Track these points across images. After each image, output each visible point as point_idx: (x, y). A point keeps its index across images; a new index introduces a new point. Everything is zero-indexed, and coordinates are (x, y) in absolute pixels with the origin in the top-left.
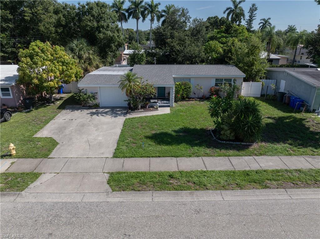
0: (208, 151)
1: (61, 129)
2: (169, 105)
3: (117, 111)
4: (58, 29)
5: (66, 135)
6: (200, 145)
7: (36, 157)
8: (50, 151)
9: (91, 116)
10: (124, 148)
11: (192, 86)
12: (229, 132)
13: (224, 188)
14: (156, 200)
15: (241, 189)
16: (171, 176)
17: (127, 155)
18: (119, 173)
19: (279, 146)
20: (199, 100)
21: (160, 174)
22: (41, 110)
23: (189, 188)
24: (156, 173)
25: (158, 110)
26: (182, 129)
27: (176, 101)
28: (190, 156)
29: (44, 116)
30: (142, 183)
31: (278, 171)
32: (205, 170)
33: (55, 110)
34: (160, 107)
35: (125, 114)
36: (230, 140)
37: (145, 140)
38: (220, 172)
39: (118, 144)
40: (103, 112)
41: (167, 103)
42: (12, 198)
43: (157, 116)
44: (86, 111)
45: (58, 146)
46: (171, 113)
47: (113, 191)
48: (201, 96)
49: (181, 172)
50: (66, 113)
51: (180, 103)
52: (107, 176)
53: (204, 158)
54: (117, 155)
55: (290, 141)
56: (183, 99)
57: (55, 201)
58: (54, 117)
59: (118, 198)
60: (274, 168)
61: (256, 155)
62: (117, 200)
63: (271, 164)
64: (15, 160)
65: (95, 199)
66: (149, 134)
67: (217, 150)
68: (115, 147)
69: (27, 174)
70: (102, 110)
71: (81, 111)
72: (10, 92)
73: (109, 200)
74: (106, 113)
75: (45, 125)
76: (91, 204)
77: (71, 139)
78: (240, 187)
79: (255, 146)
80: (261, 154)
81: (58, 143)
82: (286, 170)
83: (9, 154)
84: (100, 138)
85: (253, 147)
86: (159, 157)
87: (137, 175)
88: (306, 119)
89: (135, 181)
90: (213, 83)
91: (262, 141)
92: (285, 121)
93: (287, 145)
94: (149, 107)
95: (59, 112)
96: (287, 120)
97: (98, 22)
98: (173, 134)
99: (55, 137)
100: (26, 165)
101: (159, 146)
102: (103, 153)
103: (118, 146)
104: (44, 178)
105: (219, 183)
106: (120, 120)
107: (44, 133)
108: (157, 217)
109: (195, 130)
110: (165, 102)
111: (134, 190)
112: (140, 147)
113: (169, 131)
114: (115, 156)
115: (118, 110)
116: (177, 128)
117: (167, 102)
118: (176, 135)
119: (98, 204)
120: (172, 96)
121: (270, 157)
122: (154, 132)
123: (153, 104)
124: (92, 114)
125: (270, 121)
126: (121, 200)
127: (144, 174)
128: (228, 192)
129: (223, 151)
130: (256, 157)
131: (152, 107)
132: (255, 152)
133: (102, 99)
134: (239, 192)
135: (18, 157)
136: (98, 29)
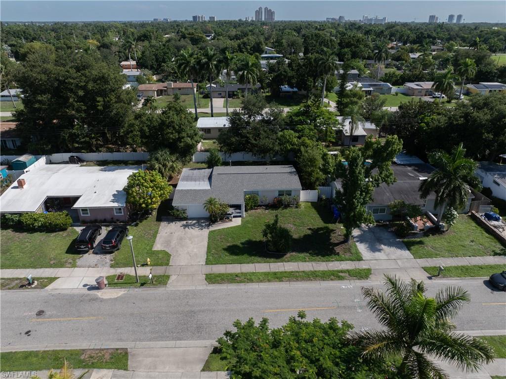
0: (259, 259)
1: (168, 242)
2: (241, 215)
3: (202, 223)
4: (143, 139)
5: (173, 248)
6: (255, 255)
7: (162, 266)
8: (168, 260)
9: (184, 228)
10: (211, 257)
11: (259, 199)
12: (272, 247)
13: (261, 281)
14: (229, 288)
15: (269, 282)
16: (237, 276)
17: (213, 263)
18: (210, 274)
19: (302, 255)
20: (264, 207)
21: (231, 275)
22: (144, 222)
23: (244, 282)
24: (229, 274)
25: (232, 221)
26: (247, 241)
27: (246, 211)
28: (249, 263)
29: (150, 230)
30: (223, 280)
31: (292, 272)
32: (255, 271)
33: (155, 223)
34: (234, 217)
35: (208, 226)
36: (273, 251)
37: (223, 251)
38: (262, 273)
39: (207, 255)
40: (192, 224)
41: (239, 213)
42: (164, 289)
43: (231, 228)
44: (179, 224)
45: (172, 257)
46: (241, 225)
47: (209, 284)
48: (267, 203)
49: (242, 273)
50: (165, 226)
51: (249, 212)
52: (204, 276)
53: (256, 264)
54: (208, 262)
55: (310, 252)
56: (251, 209)
57: (184, 289)
58: (158, 231)
59: (211, 287)
60: (291, 270)
61: (286, 262)
62: (211, 288)
63: (291, 267)
64: (151, 267)
65: (201, 288)
66: (225, 247)
67: (265, 259)
68: (206, 257)
69: (163, 276)
70: (190, 222)
71: (176, 223)
72: (122, 211)
73: (208, 288)
74: (194, 225)
75: (155, 239)
76: (200, 290)
77: (177, 251)
78: (269, 281)
79: (288, 255)
80: (288, 261)
81: (170, 255)
82: (297, 272)
83: (145, 263)
84: (195, 250)
85: (286, 256)
86: (231, 264)
87: (220, 275)
88: (335, 230)
89: (219, 279)
90: (277, 194)
91: (293, 252)
92: (320, 232)
93: (308, 254)
94: (225, 219)
95: (159, 225)
96: (322, 232)
97: (179, 132)
98: (241, 246)
99: (167, 250)
100: (160, 271)
101: (231, 256)
102: (199, 262)
103: (207, 257)
104: (173, 278)
105: (259, 279)
106: (206, 232)
107: (158, 246)
108: (229, 295)
109: (256, 242)
110: (238, 211)
111: (218, 283)
112: (220, 257)
113: (238, 243)
114: (207, 263)
115: (202, 221)
116: (243, 240)
117: (240, 211)
118: (243, 247)
119: (203, 290)
120: (243, 209)
121: (293, 263)
122: (229, 244)
123: (229, 216)
124: (185, 226)
125: (309, 232)
126: (213, 288)
127: (223, 274)
128: (262, 284)
129: (268, 259)
130: (285, 263)
131: (228, 218)
132: (286, 260)
133: (190, 213)
134: (267, 283)
135: (151, 265)
136: (180, 139)
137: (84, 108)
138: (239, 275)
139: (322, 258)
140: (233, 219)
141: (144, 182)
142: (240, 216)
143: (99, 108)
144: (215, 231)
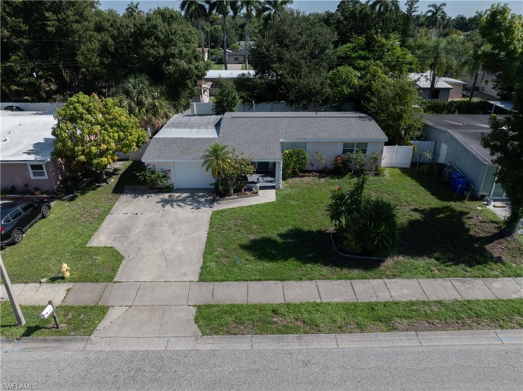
0: (325, 270)
1: (124, 232)
2: (274, 184)
3: (199, 197)
4: (105, 59)
5: (131, 243)
6: (314, 261)
7: (97, 281)
8: (114, 270)
9: (163, 206)
10: (213, 265)
11: (308, 157)
12: (353, 243)
13: (341, 329)
14: (256, 347)
15: (362, 331)
16: (275, 312)
17: (218, 277)
18: (209, 306)
19: (421, 262)
20: (318, 174)
21: (261, 308)
22: (90, 194)
23: (295, 330)
24: (255, 306)
25: (258, 195)
26: (292, 231)
27: (284, 179)
28: (301, 279)
29: (96, 207)
30: (239, 321)
31: (412, 303)
32: (319, 301)
33: (110, 196)
34: (262, 188)
35: (212, 202)
36: (355, 254)
37: (241, 251)
38: (338, 304)
39: (204, 258)
40: (180, 198)
41: (271, 182)
42: (80, 345)
43: (257, 206)
44: (155, 198)
45: (124, 262)
46: (276, 201)
47: (204, 334)
49: (288, 305)
50: (127, 202)
51: (290, 181)
52: (193, 310)
53: (320, 283)
54: (205, 276)
55: (437, 254)
56: (294, 175)
57: (134, 348)
58: (110, 209)
59: (209, 344)
60: (408, 299)
61: (388, 277)
62: (208, 347)
63: (406, 291)
64: (70, 285)
65: (181, 346)
66: (245, 241)
67: (338, 269)
68: (201, 264)
69: (92, 308)
70: (177, 195)
71: (148, 197)
72: (45, 170)
73: (199, 347)
74: (183, 200)
75: (99, 224)
76: (178, 352)
77: (139, 249)
78: (361, 328)
79: (389, 262)
80: (394, 276)
81: (123, 258)
82: (424, 303)
83: (60, 275)
84: (179, 248)
85: (385, 264)
86: (260, 280)
87: (231, 309)
88: (468, 213)
89: (230, 319)
90: (339, 150)
91: (398, 254)
92: (438, 216)
93: (433, 261)
94: (245, 190)
95: (116, 200)
96: (442, 215)
98: (279, 240)
99: (117, 246)
100: (86, 294)
101: (260, 263)
102: (185, 274)
103: (204, 262)
104: (114, 314)
105: (334, 321)
106: (206, 213)
107: (101, 239)
108: (258, 371)
109: (310, 233)
110: (269, 179)
111: (228, 333)
112: (234, 264)
113: (273, 234)
114: (202, 279)
115: (200, 194)
116: (284, 230)
117: (272, 179)
118: (283, 243)
119: (186, 354)
120: (279, 173)
121: (406, 281)
122: (252, 237)
123: (251, 185)
124: (165, 202)
125: (417, 216)
126: (214, 347)
127: (240, 307)
128: (344, 336)
129: (345, 271)
130: (387, 281)
131: (250, 190)
132: (388, 272)
133: (178, 178)
134: (358, 336)
135: (73, 280)
136: (167, 58)
137: (24, 27)
138: (283, 310)
139: (469, 269)
140: (260, 192)
141: (85, 111)
142: (273, 187)
143: (49, 29)
144: (222, 211)
